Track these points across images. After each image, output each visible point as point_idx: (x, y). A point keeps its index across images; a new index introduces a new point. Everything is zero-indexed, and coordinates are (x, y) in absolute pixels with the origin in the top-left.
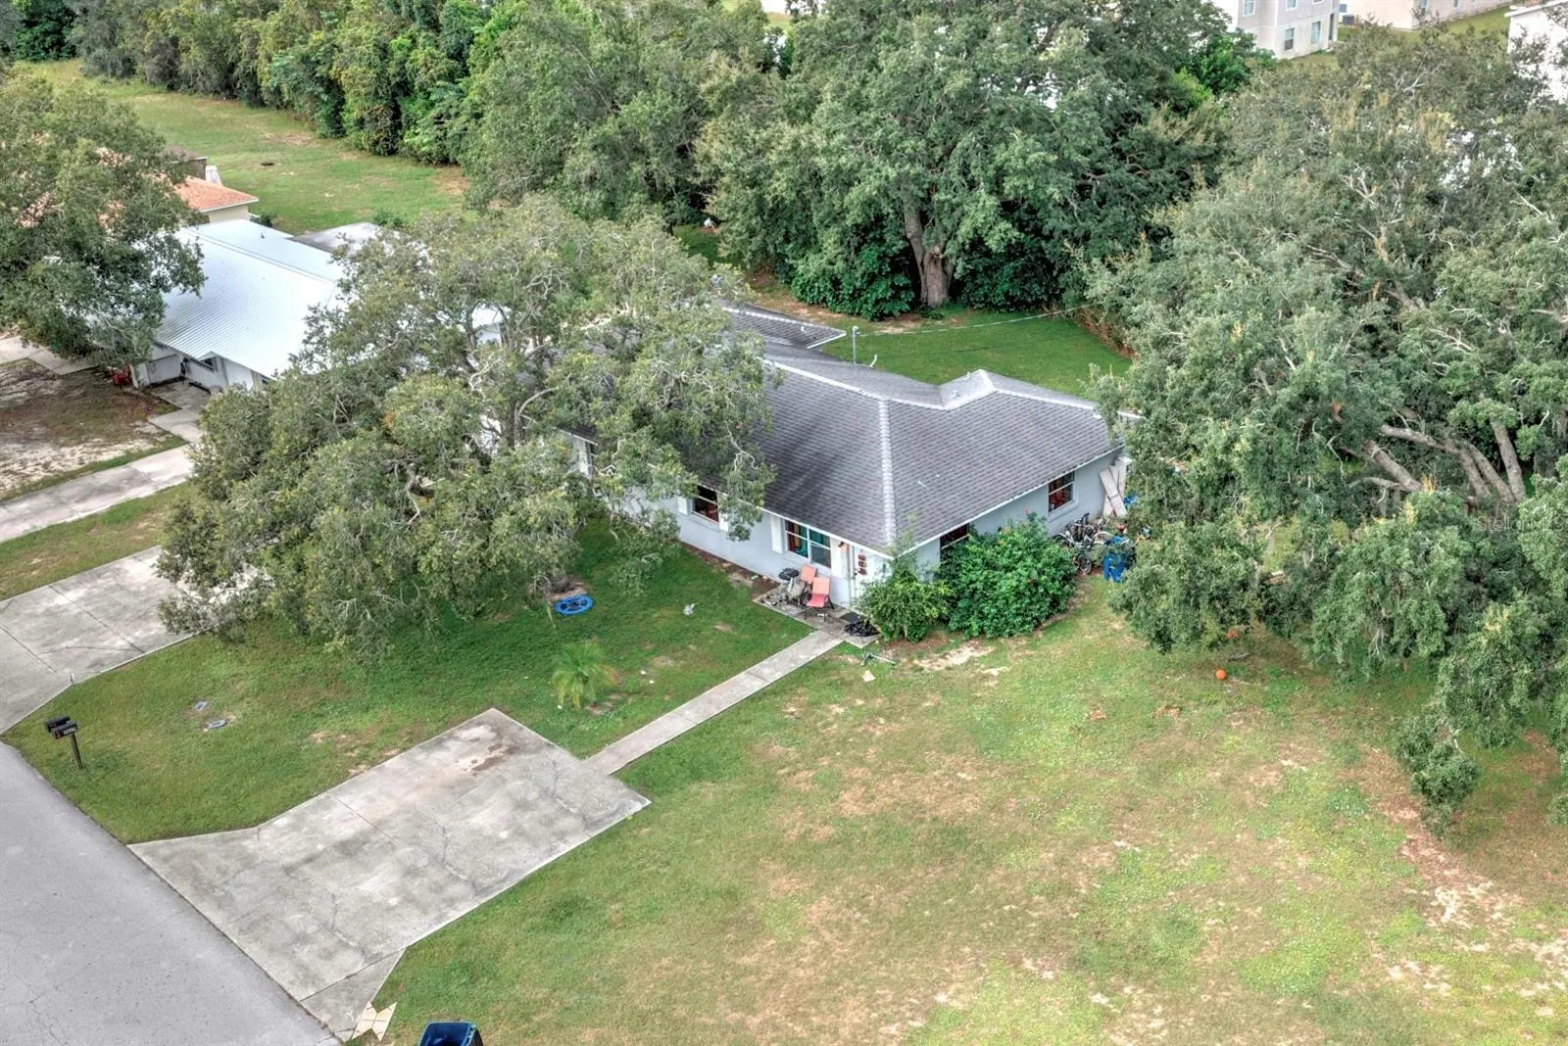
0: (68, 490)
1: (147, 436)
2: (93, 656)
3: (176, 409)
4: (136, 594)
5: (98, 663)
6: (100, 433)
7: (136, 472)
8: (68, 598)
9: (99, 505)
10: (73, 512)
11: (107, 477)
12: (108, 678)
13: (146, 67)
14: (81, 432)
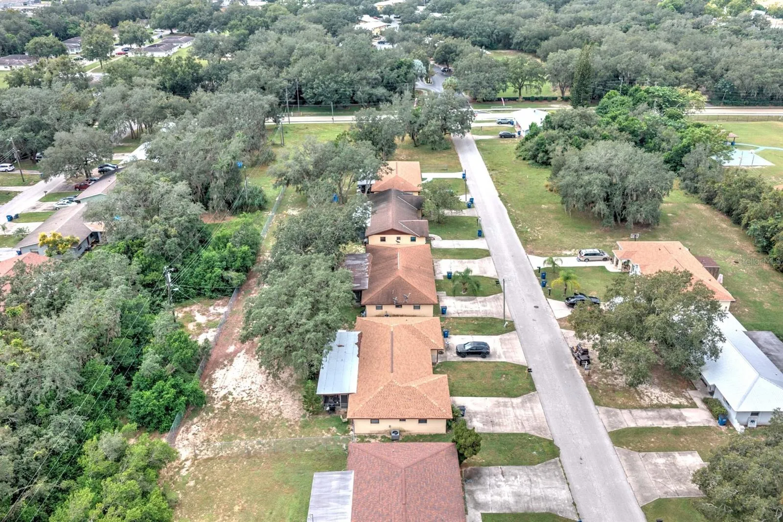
0: (663, 412)
1: (686, 398)
2: (666, 490)
3: (696, 389)
4: (678, 470)
5: (666, 493)
6: (673, 390)
7: (682, 414)
8: (659, 460)
9: (670, 424)
10: (663, 424)
11: (675, 412)
12: (669, 500)
13: (703, 195)
14: (668, 387)
